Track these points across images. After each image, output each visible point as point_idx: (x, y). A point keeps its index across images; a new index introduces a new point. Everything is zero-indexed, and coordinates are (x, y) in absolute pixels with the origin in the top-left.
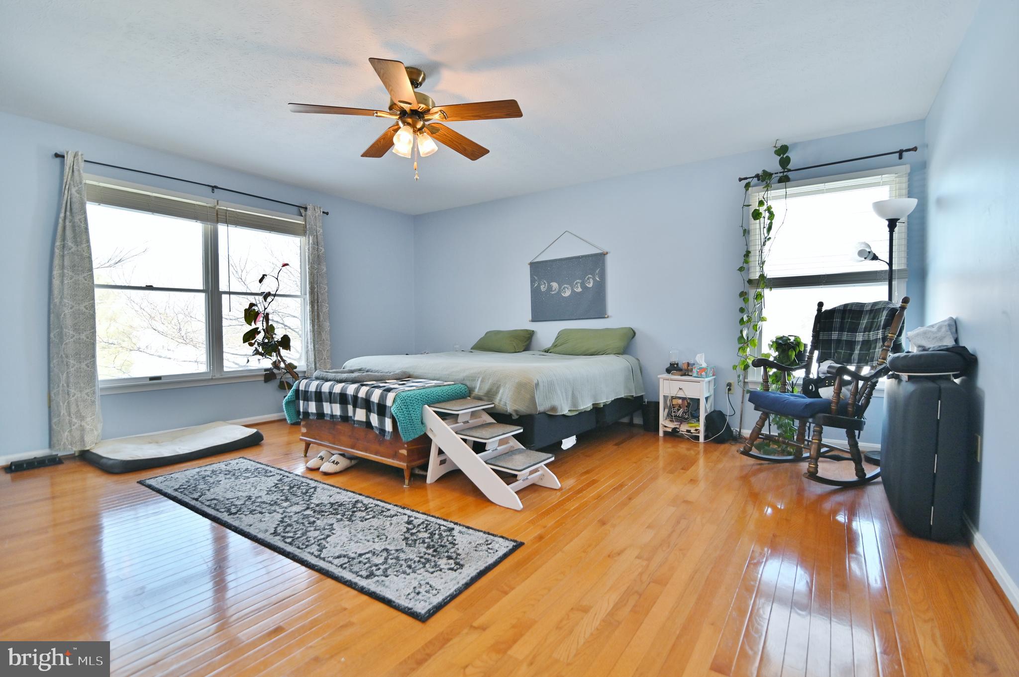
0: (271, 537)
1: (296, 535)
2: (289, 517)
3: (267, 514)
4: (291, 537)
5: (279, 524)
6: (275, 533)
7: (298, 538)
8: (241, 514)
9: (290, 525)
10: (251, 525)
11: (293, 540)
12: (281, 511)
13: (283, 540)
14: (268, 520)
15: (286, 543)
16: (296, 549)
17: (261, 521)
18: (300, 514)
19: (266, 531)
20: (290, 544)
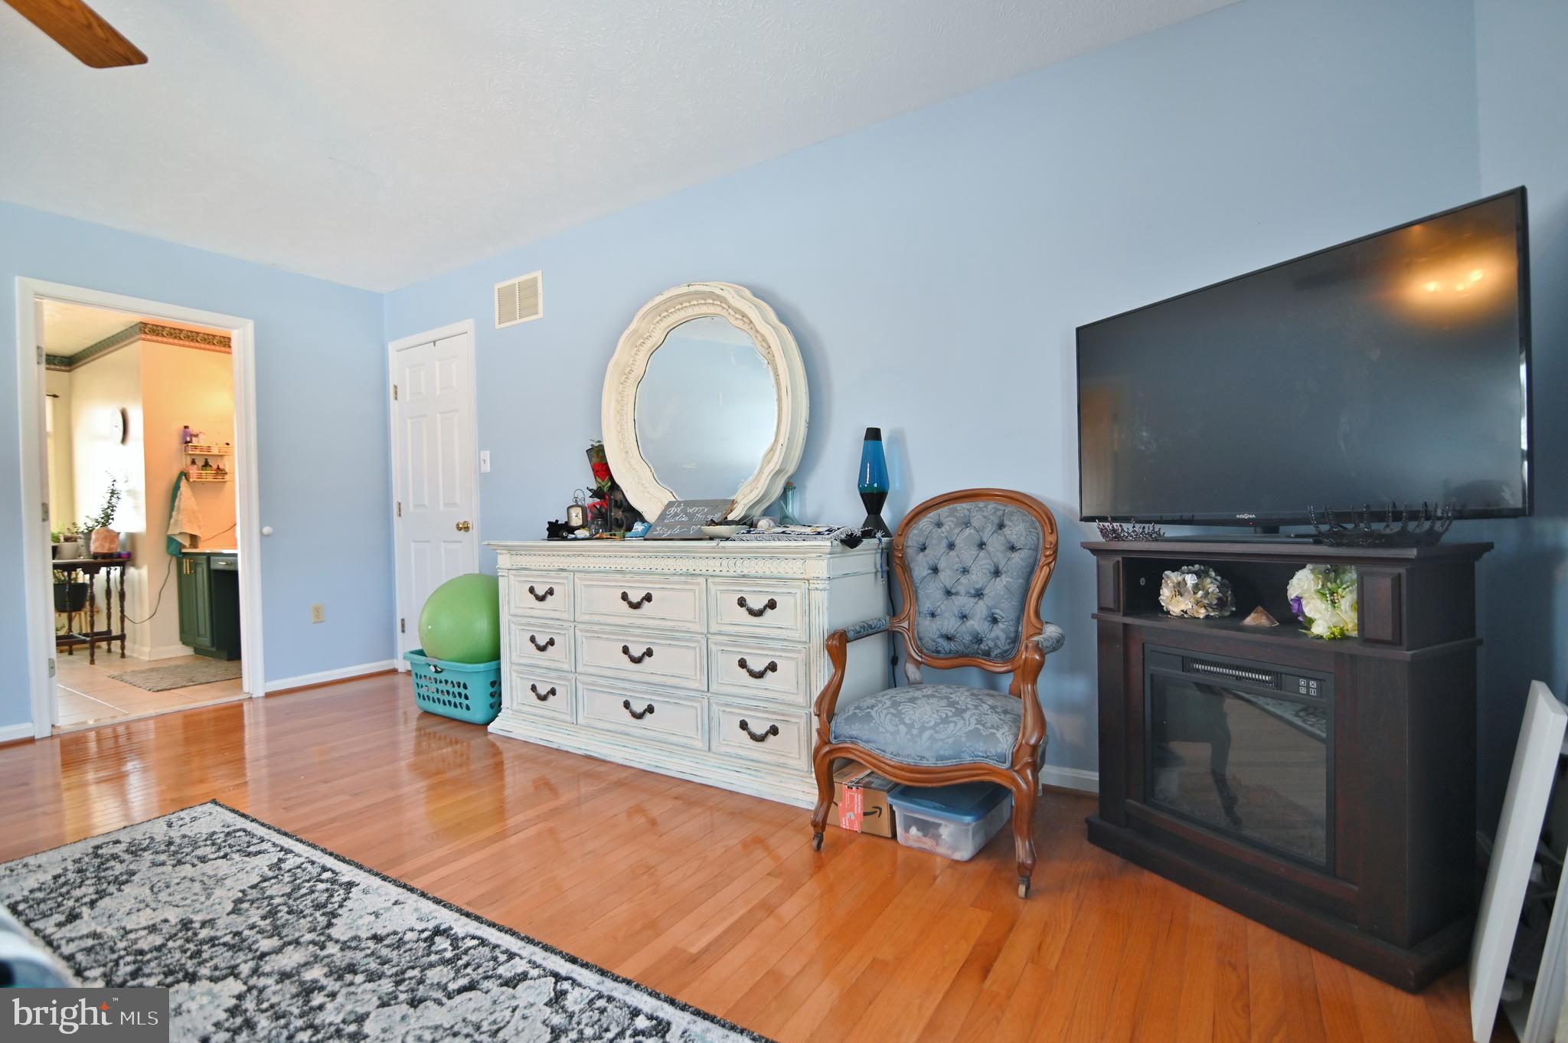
0: (357, 880)
1: (312, 886)
2: (314, 930)
3: (364, 935)
4: (322, 881)
5: (341, 906)
6: (350, 885)
7: (308, 881)
8: (423, 931)
9: (318, 907)
10: (396, 903)
11: (320, 875)
12: (332, 949)
13: (337, 874)
14: (361, 917)
15: (333, 872)
16: (317, 860)
17: (377, 915)
18: (290, 938)
19: (365, 892)
20: (325, 869)
